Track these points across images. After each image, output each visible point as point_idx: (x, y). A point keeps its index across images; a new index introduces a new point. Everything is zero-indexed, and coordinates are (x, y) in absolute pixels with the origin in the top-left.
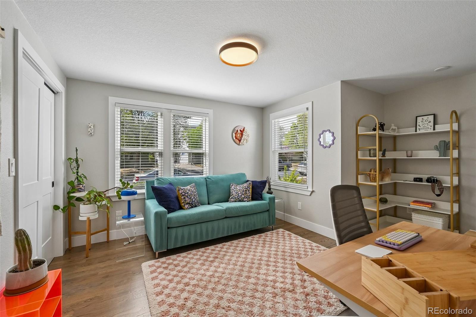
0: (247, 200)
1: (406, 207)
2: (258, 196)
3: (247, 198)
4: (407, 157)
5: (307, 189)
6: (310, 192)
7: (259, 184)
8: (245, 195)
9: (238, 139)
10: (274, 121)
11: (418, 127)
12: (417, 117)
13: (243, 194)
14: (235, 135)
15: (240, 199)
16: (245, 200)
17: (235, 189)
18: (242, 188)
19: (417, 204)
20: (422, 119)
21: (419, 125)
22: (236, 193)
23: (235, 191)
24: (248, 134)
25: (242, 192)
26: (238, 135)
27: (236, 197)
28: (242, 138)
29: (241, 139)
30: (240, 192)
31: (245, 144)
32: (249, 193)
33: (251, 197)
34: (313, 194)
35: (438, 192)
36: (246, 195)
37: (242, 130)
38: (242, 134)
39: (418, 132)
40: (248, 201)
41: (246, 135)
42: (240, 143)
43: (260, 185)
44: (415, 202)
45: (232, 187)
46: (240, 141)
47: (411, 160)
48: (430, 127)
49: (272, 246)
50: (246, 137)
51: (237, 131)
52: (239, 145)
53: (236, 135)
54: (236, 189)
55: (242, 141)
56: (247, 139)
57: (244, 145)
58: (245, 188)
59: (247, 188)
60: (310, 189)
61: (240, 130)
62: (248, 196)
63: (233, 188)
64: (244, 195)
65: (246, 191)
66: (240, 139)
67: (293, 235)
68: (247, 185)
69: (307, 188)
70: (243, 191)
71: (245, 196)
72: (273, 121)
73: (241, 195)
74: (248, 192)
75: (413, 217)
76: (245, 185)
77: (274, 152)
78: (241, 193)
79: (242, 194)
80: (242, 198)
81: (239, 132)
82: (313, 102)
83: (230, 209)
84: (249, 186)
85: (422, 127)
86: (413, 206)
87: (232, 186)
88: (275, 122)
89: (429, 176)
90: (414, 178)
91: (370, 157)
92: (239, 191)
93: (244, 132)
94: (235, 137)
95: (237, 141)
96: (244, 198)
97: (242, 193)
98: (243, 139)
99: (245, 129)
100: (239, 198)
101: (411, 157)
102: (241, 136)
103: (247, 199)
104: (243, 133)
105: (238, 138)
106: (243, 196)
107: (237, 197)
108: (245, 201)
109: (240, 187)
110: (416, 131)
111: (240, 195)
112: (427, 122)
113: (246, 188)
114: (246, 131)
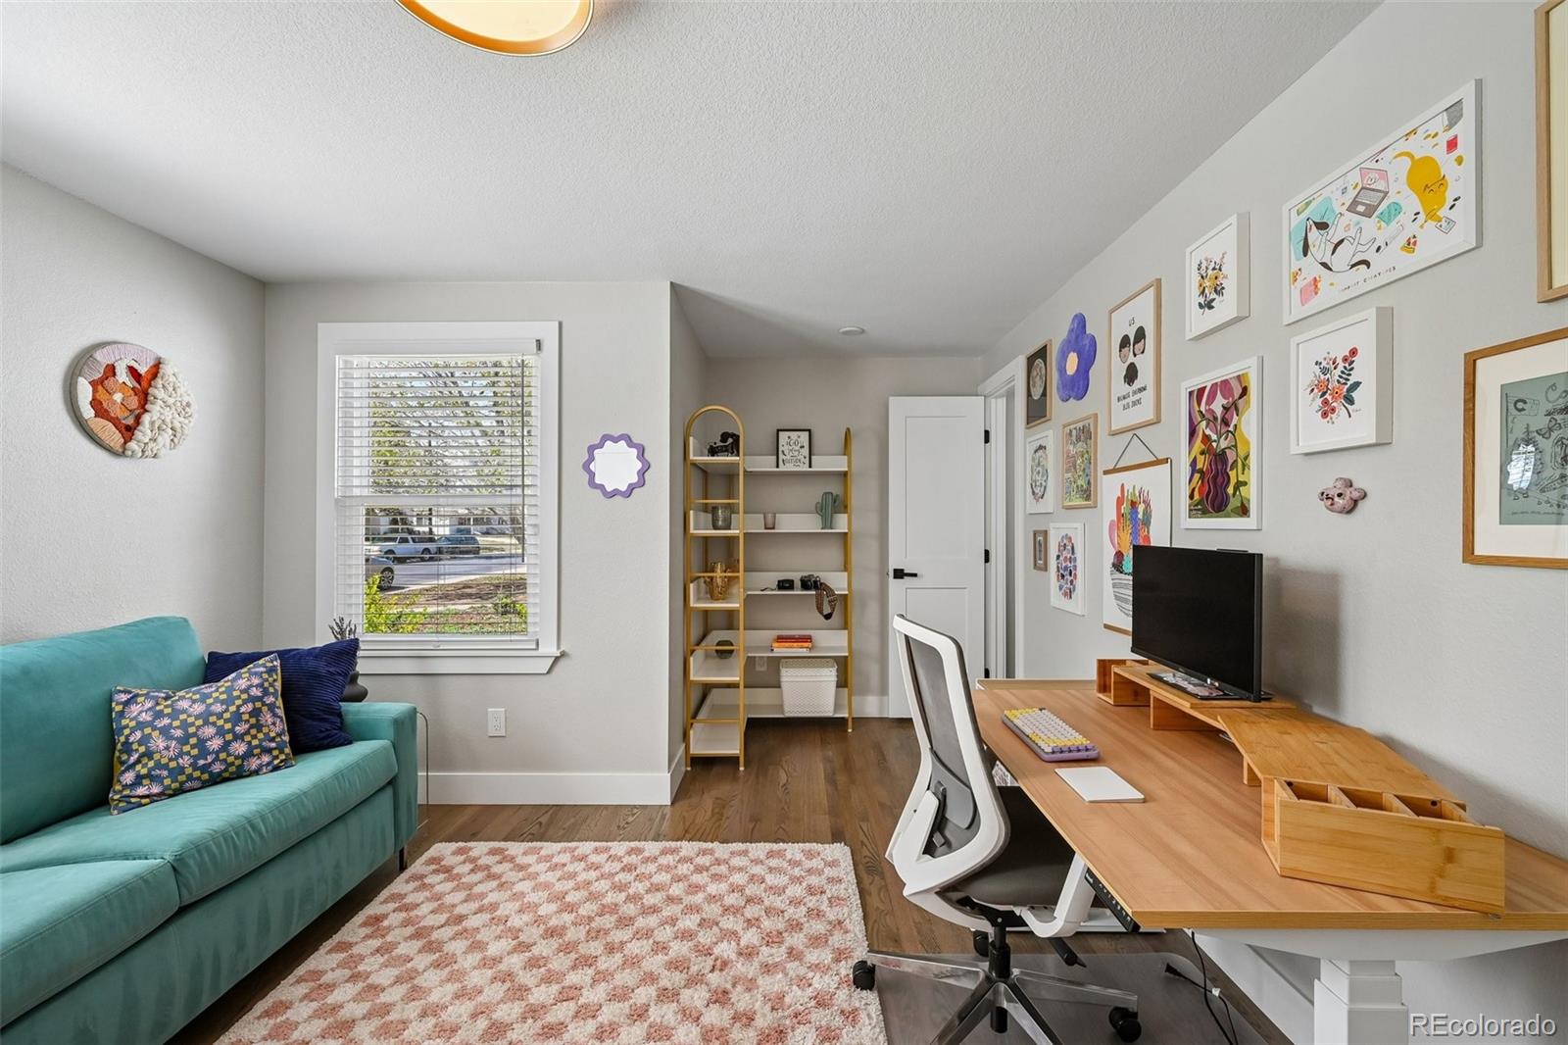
0: (268, 764)
1: (755, 657)
2: (328, 726)
3: (269, 751)
4: (766, 528)
5: (537, 649)
6: (551, 660)
7: (322, 664)
8: (254, 737)
9: (116, 422)
10: (346, 362)
11: (781, 456)
12: (778, 431)
13: (238, 737)
14: (95, 391)
15: (217, 768)
16: (253, 767)
17: (166, 721)
18: (228, 702)
19: (787, 644)
20: (789, 437)
21: (783, 452)
22: (183, 741)
23: (165, 732)
24: (186, 399)
25: (228, 726)
26: (118, 397)
27: (185, 761)
28: (146, 418)
29: (138, 420)
30: (210, 731)
31: (162, 452)
32: (275, 725)
33: (286, 738)
34: (562, 663)
35: (827, 610)
36: (261, 736)
37: (143, 370)
38: (144, 398)
39: (782, 468)
40: (276, 768)
41: (171, 401)
42: (132, 445)
43: (329, 664)
44: (780, 639)
45: (135, 709)
46: (128, 431)
47: (770, 537)
48: (803, 460)
49: (479, 937)
50: (168, 414)
51: (111, 370)
52: (121, 453)
53: (102, 395)
54: (173, 716)
55: (144, 433)
56: (177, 425)
57: (155, 456)
58: (245, 702)
59: (259, 699)
60: (550, 649)
61: (132, 371)
62: (272, 740)
63: (146, 717)
64: (248, 738)
65: (255, 713)
66: (130, 421)
67: (515, 848)
68: (256, 681)
69: (534, 647)
70: (237, 718)
71: (255, 742)
72: (339, 361)
73: (227, 744)
74: (267, 718)
75: (784, 679)
76: (243, 683)
77: (343, 504)
78: (221, 732)
79: (229, 737)
80: (231, 759)
81: (123, 376)
82: (560, 324)
83: (208, 849)
84: (271, 685)
85: (788, 457)
86: (781, 651)
87: (127, 703)
88: (348, 366)
89: (806, 574)
90: (779, 581)
91: (715, 527)
92: (206, 723)
93: (159, 382)
94: (95, 403)
95: (111, 434)
96: (249, 754)
97: (232, 731)
98: (152, 423)
99: (167, 370)
100: (204, 769)
101: (773, 528)
102: (134, 402)
103: (266, 759)
104: (151, 391)
105: (117, 412)
106: (240, 748)
107: (194, 766)
108: (256, 772)
109: (209, 696)
110: (778, 467)
111: (215, 744)
112: (797, 448)
113: (253, 699)
114: (172, 379)
